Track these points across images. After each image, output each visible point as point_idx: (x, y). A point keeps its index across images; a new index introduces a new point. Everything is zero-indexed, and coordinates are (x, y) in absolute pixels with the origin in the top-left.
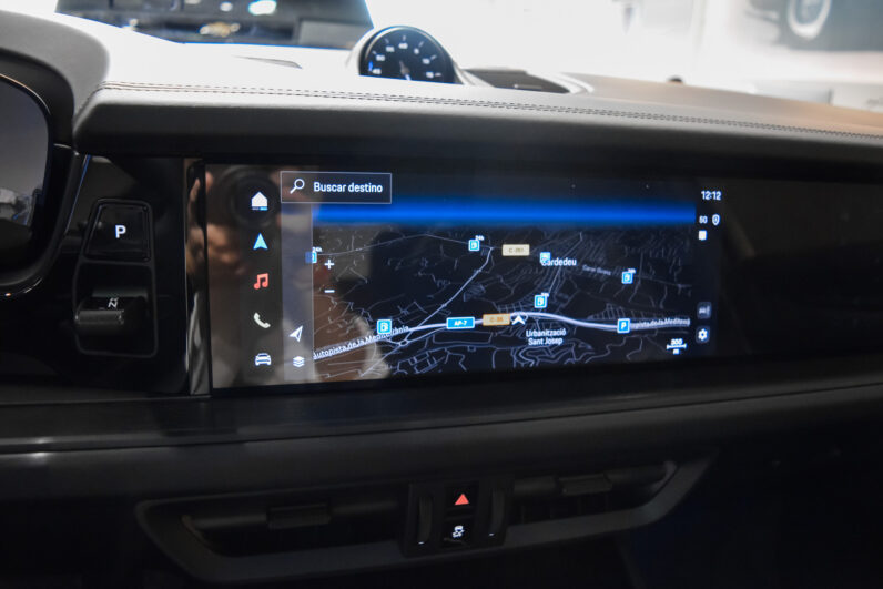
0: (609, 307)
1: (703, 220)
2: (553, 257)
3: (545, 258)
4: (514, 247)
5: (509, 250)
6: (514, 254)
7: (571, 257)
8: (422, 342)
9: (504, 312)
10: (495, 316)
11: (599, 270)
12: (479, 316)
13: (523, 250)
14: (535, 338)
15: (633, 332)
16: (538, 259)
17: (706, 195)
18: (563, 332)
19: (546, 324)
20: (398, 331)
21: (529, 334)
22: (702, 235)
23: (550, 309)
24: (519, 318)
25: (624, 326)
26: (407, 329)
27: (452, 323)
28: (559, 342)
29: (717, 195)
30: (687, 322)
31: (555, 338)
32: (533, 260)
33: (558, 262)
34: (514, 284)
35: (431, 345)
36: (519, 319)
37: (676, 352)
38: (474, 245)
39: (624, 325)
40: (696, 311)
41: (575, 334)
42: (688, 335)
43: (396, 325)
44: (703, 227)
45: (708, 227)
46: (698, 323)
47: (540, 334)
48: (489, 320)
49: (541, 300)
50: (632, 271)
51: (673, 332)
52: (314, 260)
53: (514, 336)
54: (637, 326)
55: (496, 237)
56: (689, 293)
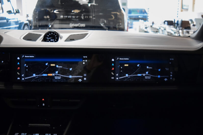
0: (68, 74)
1: (84, 61)
2: (59, 66)
3: (57, 66)
4: (53, 64)
5: (52, 65)
6: (53, 65)
7: (61, 66)
8: (39, 77)
9: (51, 74)
10: (50, 74)
11: (66, 68)
12: (48, 74)
13: (54, 65)
14: (56, 78)
15: (72, 78)
16: (56, 66)
17: (84, 57)
18: (61, 77)
20: (36, 76)
21: (55, 77)
22: (84, 63)
23: (58, 74)
26: (37, 75)
27: (44, 75)
28: (60, 78)
30: (82, 77)
31: (59, 78)
32: (55, 66)
33: (59, 67)
34: (53, 70)
35: (41, 78)
36: (53, 75)
37: (80, 81)
38: (47, 64)
39: (71, 76)
40: (84, 75)
41: (62, 78)
42: (82, 79)
43: (36, 75)
44: (84, 62)
45: (85, 62)
46: (84, 77)
47: (57, 77)
48: (49, 75)
49: (57, 72)
50: (72, 68)
52: (25, 66)
54: (73, 77)
55: (50, 63)
56: (82, 72)
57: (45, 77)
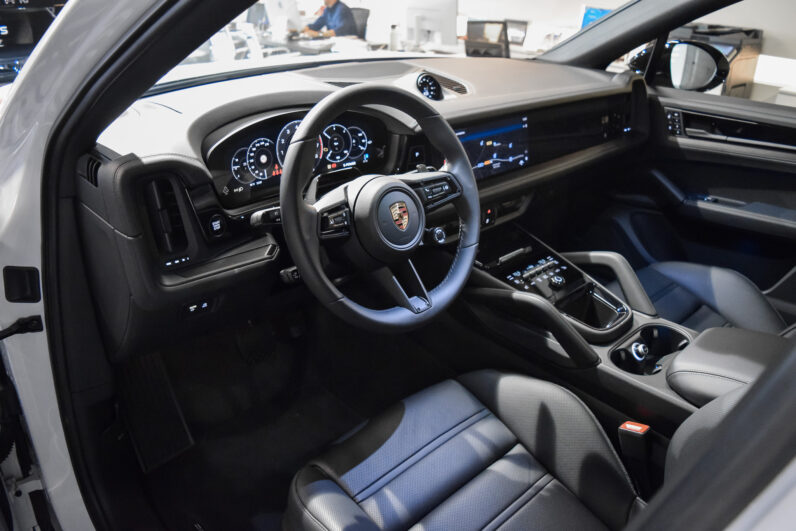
3: (495, 144)
7: (500, 143)
9: (488, 160)
11: (505, 145)
12: (484, 163)
13: (491, 143)
14: (495, 166)
17: (524, 119)
18: (500, 163)
19: (497, 162)
24: (491, 162)
25: (511, 159)
28: (500, 166)
29: (526, 119)
32: (493, 145)
33: (498, 145)
37: (522, 164)
40: (525, 152)
42: (524, 159)
46: (525, 155)
49: (495, 156)
50: (511, 144)
51: (519, 160)
53: (490, 166)
55: (485, 142)
56: (523, 147)
57: (481, 168)
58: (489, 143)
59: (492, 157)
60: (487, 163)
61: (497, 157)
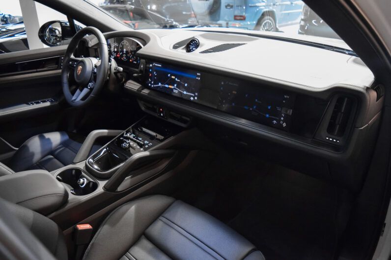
0: (183, 89)
1: (197, 78)
3: (176, 79)
7: (179, 80)
8: (163, 87)
11: (182, 83)
14: (174, 91)
17: (198, 74)
18: (178, 91)
19: (176, 89)
20: (161, 85)
24: (173, 87)
25: (185, 93)
29: (199, 74)
32: (175, 79)
34: (172, 82)
37: (192, 100)
38: (169, 75)
40: (195, 94)
42: (194, 98)
46: (195, 96)
50: (187, 84)
51: (192, 96)
52: (155, 74)
53: (172, 90)
54: (187, 93)
55: (171, 75)
56: (194, 90)
57: (166, 87)
58: (173, 77)
59: (174, 86)
60: (170, 87)
61: (176, 87)
